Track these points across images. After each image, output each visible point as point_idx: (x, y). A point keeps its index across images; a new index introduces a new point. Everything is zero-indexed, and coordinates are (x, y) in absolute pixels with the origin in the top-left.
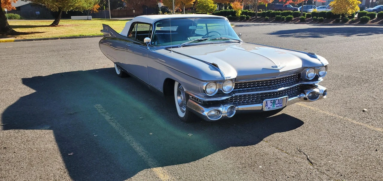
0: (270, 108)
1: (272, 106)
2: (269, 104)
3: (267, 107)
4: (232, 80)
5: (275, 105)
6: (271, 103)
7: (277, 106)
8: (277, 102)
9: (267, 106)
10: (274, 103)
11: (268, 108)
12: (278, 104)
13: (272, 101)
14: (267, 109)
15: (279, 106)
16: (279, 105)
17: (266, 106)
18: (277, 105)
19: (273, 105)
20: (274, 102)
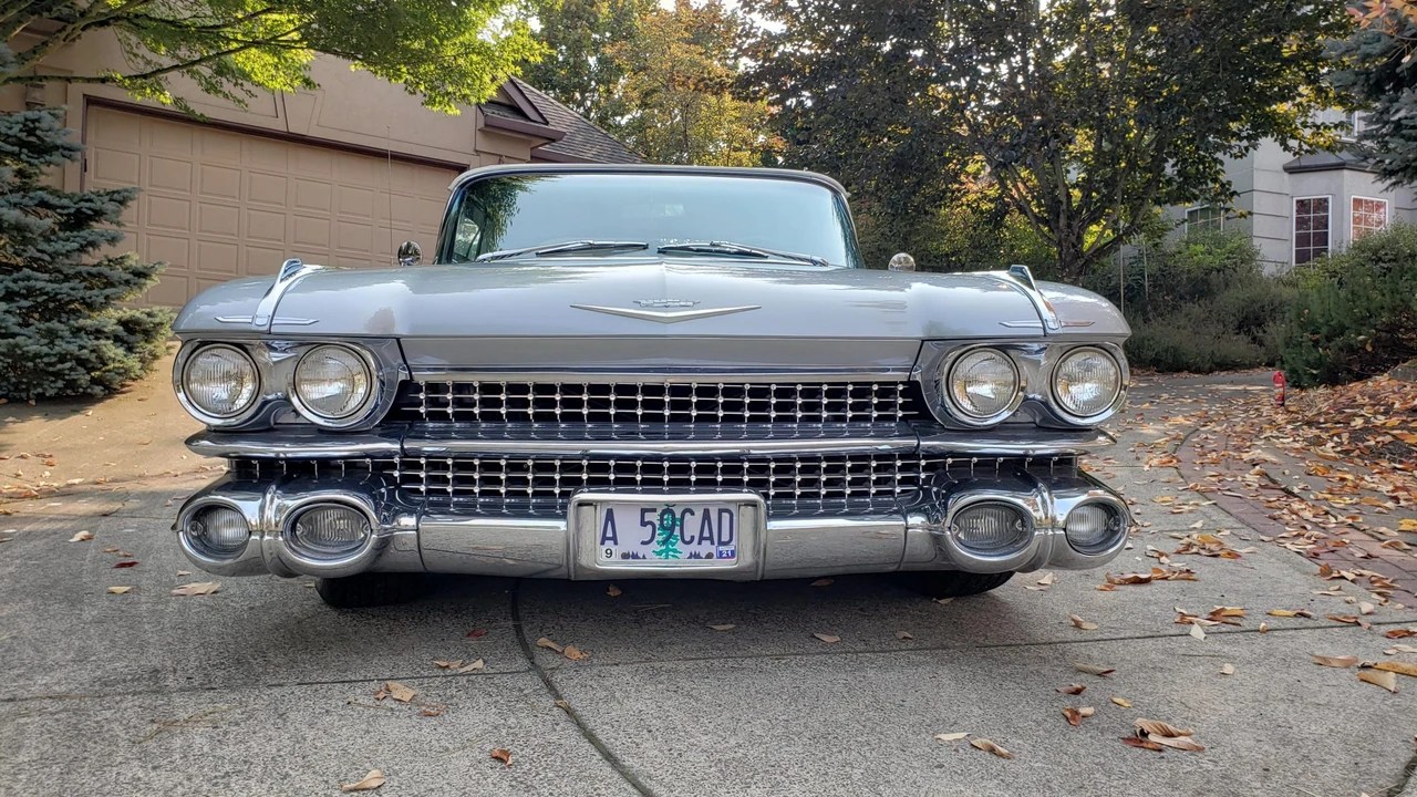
0: (635, 556)
1: (655, 546)
2: (631, 533)
3: (617, 551)
4: (351, 343)
5: (679, 545)
6: (644, 524)
7: (697, 556)
8: (692, 525)
9: (614, 539)
10: (672, 529)
11: (625, 556)
12: (702, 538)
13: (653, 517)
14: (616, 557)
15: (709, 556)
16: (706, 548)
17: (604, 539)
18: (694, 547)
19: (665, 542)
20: (670, 524)
